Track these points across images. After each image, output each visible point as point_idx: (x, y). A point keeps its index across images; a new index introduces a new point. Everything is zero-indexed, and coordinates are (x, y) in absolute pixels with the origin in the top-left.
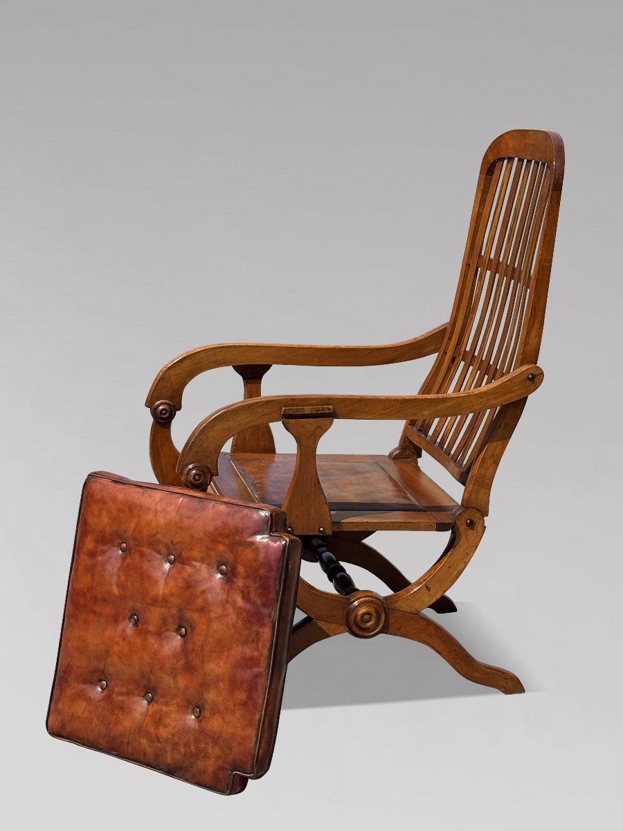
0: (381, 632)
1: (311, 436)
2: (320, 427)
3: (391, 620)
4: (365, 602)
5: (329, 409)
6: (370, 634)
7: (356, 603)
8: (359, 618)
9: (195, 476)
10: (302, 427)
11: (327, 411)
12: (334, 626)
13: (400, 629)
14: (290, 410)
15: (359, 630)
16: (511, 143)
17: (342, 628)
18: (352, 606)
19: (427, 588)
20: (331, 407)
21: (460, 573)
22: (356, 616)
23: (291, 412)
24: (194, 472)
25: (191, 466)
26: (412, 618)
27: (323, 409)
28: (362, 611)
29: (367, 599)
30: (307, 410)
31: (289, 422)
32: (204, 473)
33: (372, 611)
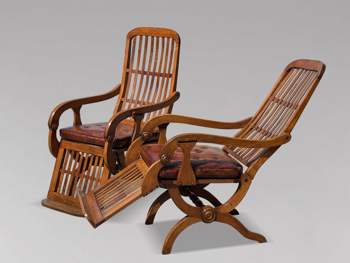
0: (214, 220)
1: (188, 149)
2: (191, 146)
3: (218, 216)
4: (208, 209)
5: (195, 139)
6: (210, 222)
7: (205, 210)
8: (206, 216)
9: (165, 159)
10: (185, 146)
11: (194, 140)
12: (197, 219)
13: (221, 220)
14: (180, 139)
15: (206, 220)
16: (301, 63)
17: (200, 219)
18: (204, 211)
19: (231, 204)
20: (195, 138)
21: (242, 198)
22: (205, 215)
23: (181, 140)
24: (165, 157)
25: (163, 155)
26: (225, 216)
27: (192, 139)
28: (207, 213)
29: (209, 208)
30: (187, 139)
31: (180, 144)
32: (168, 158)
33: (211, 213)
